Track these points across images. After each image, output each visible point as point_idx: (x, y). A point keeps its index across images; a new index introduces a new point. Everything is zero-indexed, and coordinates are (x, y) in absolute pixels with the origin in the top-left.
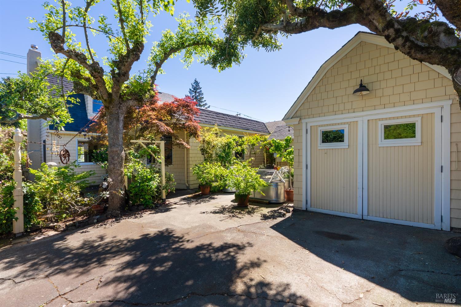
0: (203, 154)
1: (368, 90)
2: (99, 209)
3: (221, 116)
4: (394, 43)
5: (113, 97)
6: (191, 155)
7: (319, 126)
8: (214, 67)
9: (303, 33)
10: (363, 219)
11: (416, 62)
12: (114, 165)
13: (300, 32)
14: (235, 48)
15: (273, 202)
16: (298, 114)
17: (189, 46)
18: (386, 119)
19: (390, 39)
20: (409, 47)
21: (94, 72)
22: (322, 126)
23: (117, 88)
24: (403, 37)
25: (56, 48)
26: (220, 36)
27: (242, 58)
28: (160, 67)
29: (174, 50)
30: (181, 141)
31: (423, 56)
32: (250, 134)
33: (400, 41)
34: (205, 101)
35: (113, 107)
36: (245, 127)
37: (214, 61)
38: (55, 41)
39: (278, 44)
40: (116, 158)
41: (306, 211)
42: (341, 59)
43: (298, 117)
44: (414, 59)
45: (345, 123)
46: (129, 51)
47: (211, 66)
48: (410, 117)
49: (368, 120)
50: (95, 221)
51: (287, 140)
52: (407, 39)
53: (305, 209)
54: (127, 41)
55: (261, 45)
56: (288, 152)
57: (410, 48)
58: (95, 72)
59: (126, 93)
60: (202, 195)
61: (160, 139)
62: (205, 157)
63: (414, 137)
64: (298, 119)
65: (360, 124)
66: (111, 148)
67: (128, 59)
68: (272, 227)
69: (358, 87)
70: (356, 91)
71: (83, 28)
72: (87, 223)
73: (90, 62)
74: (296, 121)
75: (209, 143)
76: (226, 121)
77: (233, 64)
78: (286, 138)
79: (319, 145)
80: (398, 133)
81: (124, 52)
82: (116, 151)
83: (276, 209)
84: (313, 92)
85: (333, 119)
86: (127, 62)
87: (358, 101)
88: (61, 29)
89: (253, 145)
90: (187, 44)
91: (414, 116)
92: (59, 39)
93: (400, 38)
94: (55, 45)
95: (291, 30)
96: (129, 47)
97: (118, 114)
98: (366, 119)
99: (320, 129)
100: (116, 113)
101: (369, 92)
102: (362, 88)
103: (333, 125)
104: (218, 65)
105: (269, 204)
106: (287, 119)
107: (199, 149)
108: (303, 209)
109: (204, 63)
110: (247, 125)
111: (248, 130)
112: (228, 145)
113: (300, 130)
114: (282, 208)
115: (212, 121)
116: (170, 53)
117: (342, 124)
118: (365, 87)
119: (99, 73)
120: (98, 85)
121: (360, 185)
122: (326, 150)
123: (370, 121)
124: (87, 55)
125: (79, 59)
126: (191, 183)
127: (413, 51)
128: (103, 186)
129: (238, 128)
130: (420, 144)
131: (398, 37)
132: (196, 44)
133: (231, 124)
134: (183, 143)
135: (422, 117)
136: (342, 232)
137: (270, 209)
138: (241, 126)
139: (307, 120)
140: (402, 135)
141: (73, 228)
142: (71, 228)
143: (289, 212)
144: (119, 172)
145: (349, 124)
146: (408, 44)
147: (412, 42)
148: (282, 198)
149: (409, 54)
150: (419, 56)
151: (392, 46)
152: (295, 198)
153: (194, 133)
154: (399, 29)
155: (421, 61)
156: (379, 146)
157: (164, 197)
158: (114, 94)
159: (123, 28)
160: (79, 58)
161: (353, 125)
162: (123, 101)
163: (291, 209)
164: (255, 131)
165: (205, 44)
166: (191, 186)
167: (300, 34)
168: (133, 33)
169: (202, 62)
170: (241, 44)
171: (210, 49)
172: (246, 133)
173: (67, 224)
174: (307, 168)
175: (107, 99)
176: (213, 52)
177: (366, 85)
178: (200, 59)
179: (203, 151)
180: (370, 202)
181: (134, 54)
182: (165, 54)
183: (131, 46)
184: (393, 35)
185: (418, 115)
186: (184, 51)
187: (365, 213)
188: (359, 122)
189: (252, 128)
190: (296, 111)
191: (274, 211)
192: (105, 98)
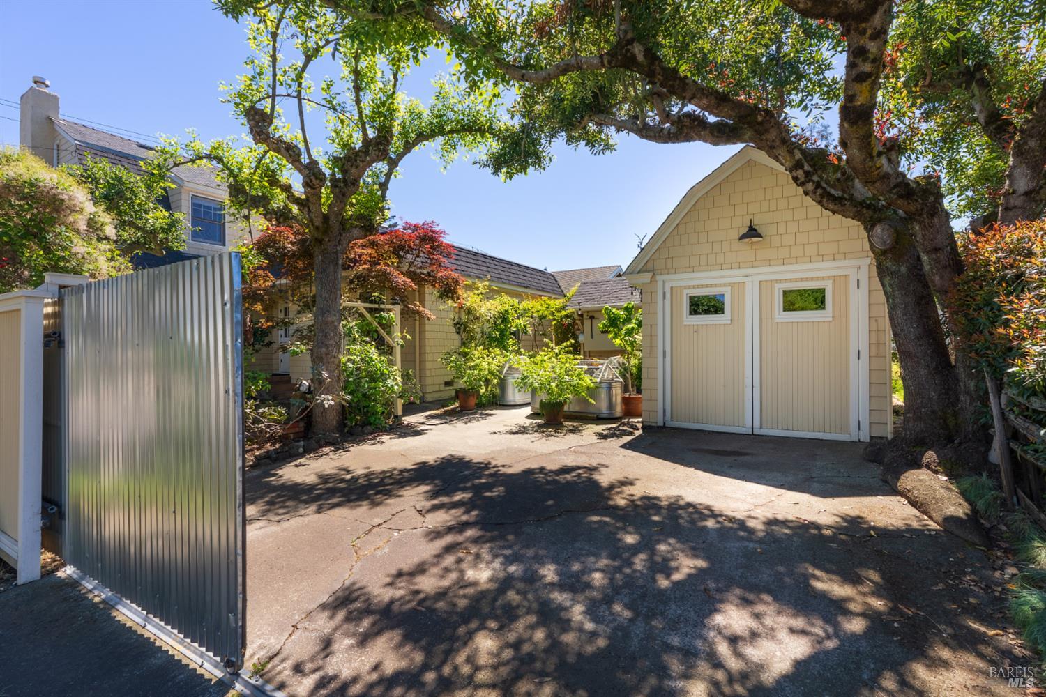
0: (458, 333)
1: (760, 236)
2: (297, 430)
3: (480, 258)
4: (804, 187)
5: (330, 223)
6: (428, 335)
7: (685, 288)
8: (495, 173)
9: (670, 145)
10: (753, 434)
11: (828, 213)
12: (328, 348)
13: (666, 142)
14: (535, 142)
15: (605, 416)
16: (650, 266)
17: (452, 131)
18: (786, 281)
19: (799, 182)
20: (820, 195)
21: (314, 180)
22: (689, 287)
23: (340, 207)
24: (813, 182)
25: (260, 135)
26: (509, 121)
27: (547, 159)
28: (397, 166)
29: (422, 137)
30: (415, 305)
31: (836, 208)
32: (534, 297)
33: (810, 186)
34: (393, 217)
35: (329, 241)
36: (521, 281)
37: (498, 163)
38: (258, 122)
39: (611, 142)
40: (332, 335)
41: (664, 427)
42: (720, 184)
43: (649, 271)
44: (826, 209)
45: (725, 285)
46: (367, 142)
47: (489, 171)
48: (818, 279)
49: (761, 282)
50: (301, 450)
51: (626, 309)
52: (818, 185)
53: (662, 425)
54: (363, 125)
55: (583, 143)
56: (627, 329)
57: (822, 196)
58: (316, 178)
59: (352, 215)
60: (461, 411)
61: (391, 301)
62: (462, 339)
63: (824, 308)
64: (651, 274)
65: (748, 287)
66: (323, 316)
67: (366, 157)
68: (624, 446)
69: (745, 230)
70: (742, 237)
71: (296, 99)
72: (287, 453)
73: (305, 159)
74: (646, 278)
75: (469, 311)
76: (489, 269)
77: (531, 170)
78: (625, 305)
79: (685, 319)
80: (790, 301)
81: (357, 141)
82: (333, 322)
83: (614, 425)
84: (675, 232)
85: (707, 278)
86: (363, 161)
87: (745, 250)
88: (269, 100)
89: (542, 317)
90: (448, 128)
91: (823, 278)
92: (264, 121)
93: (811, 183)
94: (258, 130)
95: (651, 137)
96: (367, 135)
97: (336, 253)
98: (757, 279)
99: (686, 292)
100: (334, 253)
101: (760, 239)
102: (752, 232)
103: (707, 286)
104: (504, 170)
105: (598, 420)
106: (631, 273)
107: (450, 322)
108: (659, 424)
109: (478, 165)
110: (525, 278)
111: (527, 287)
112: (504, 317)
113: (653, 292)
114: (623, 424)
115: (466, 269)
116: (415, 143)
117: (720, 285)
118: (755, 230)
119: (321, 180)
120: (311, 199)
121: (748, 382)
122: (696, 327)
123: (764, 284)
124: (302, 146)
125: (291, 156)
126: (429, 389)
127: (825, 200)
128: (301, 388)
129: (510, 284)
130: (831, 319)
131: (808, 182)
132: (466, 130)
133: (498, 276)
134: (421, 309)
135: (834, 280)
136: (729, 449)
137: (604, 427)
138: (515, 280)
139: (665, 277)
140: (797, 306)
141: (268, 461)
142: (263, 461)
143: (638, 429)
144: (336, 361)
145: (732, 285)
146: (819, 191)
147: (824, 189)
148: (619, 410)
149: (820, 202)
150: (831, 206)
151: (800, 190)
152: (644, 406)
153: (448, 291)
154: (809, 172)
155: (834, 212)
156: (777, 321)
157: (400, 413)
158: (332, 218)
159: (358, 102)
160: (291, 153)
161: (738, 288)
162: (344, 229)
163: (640, 425)
164: (540, 290)
165: (481, 131)
166: (427, 396)
167: (666, 144)
168: (377, 112)
169: (474, 163)
170: (547, 137)
171: (490, 140)
172: (526, 293)
173: (257, 454)
174: (665, 356)
175: (321, 225)
176: (494, 145)
177: (757, 228)
178: (468, 156)
179: (460, 327)
180: (764, 408)
181: (380, 150)
182: (407, 143)
183: (371, 134)
184: (802, 179)
185: (829, 278)
186: (440, 140)
187: (757, 424)
188: (747, 284)
189: (534, 284)
190: (646, 260)
191: (613, 428)
192: (317, 224)
